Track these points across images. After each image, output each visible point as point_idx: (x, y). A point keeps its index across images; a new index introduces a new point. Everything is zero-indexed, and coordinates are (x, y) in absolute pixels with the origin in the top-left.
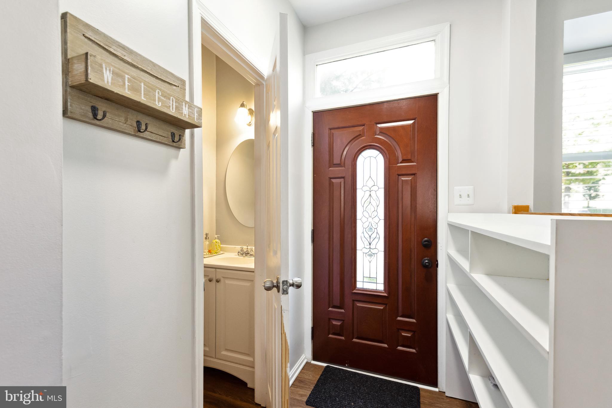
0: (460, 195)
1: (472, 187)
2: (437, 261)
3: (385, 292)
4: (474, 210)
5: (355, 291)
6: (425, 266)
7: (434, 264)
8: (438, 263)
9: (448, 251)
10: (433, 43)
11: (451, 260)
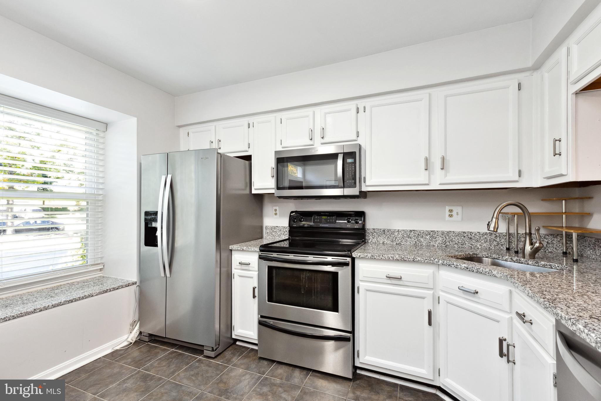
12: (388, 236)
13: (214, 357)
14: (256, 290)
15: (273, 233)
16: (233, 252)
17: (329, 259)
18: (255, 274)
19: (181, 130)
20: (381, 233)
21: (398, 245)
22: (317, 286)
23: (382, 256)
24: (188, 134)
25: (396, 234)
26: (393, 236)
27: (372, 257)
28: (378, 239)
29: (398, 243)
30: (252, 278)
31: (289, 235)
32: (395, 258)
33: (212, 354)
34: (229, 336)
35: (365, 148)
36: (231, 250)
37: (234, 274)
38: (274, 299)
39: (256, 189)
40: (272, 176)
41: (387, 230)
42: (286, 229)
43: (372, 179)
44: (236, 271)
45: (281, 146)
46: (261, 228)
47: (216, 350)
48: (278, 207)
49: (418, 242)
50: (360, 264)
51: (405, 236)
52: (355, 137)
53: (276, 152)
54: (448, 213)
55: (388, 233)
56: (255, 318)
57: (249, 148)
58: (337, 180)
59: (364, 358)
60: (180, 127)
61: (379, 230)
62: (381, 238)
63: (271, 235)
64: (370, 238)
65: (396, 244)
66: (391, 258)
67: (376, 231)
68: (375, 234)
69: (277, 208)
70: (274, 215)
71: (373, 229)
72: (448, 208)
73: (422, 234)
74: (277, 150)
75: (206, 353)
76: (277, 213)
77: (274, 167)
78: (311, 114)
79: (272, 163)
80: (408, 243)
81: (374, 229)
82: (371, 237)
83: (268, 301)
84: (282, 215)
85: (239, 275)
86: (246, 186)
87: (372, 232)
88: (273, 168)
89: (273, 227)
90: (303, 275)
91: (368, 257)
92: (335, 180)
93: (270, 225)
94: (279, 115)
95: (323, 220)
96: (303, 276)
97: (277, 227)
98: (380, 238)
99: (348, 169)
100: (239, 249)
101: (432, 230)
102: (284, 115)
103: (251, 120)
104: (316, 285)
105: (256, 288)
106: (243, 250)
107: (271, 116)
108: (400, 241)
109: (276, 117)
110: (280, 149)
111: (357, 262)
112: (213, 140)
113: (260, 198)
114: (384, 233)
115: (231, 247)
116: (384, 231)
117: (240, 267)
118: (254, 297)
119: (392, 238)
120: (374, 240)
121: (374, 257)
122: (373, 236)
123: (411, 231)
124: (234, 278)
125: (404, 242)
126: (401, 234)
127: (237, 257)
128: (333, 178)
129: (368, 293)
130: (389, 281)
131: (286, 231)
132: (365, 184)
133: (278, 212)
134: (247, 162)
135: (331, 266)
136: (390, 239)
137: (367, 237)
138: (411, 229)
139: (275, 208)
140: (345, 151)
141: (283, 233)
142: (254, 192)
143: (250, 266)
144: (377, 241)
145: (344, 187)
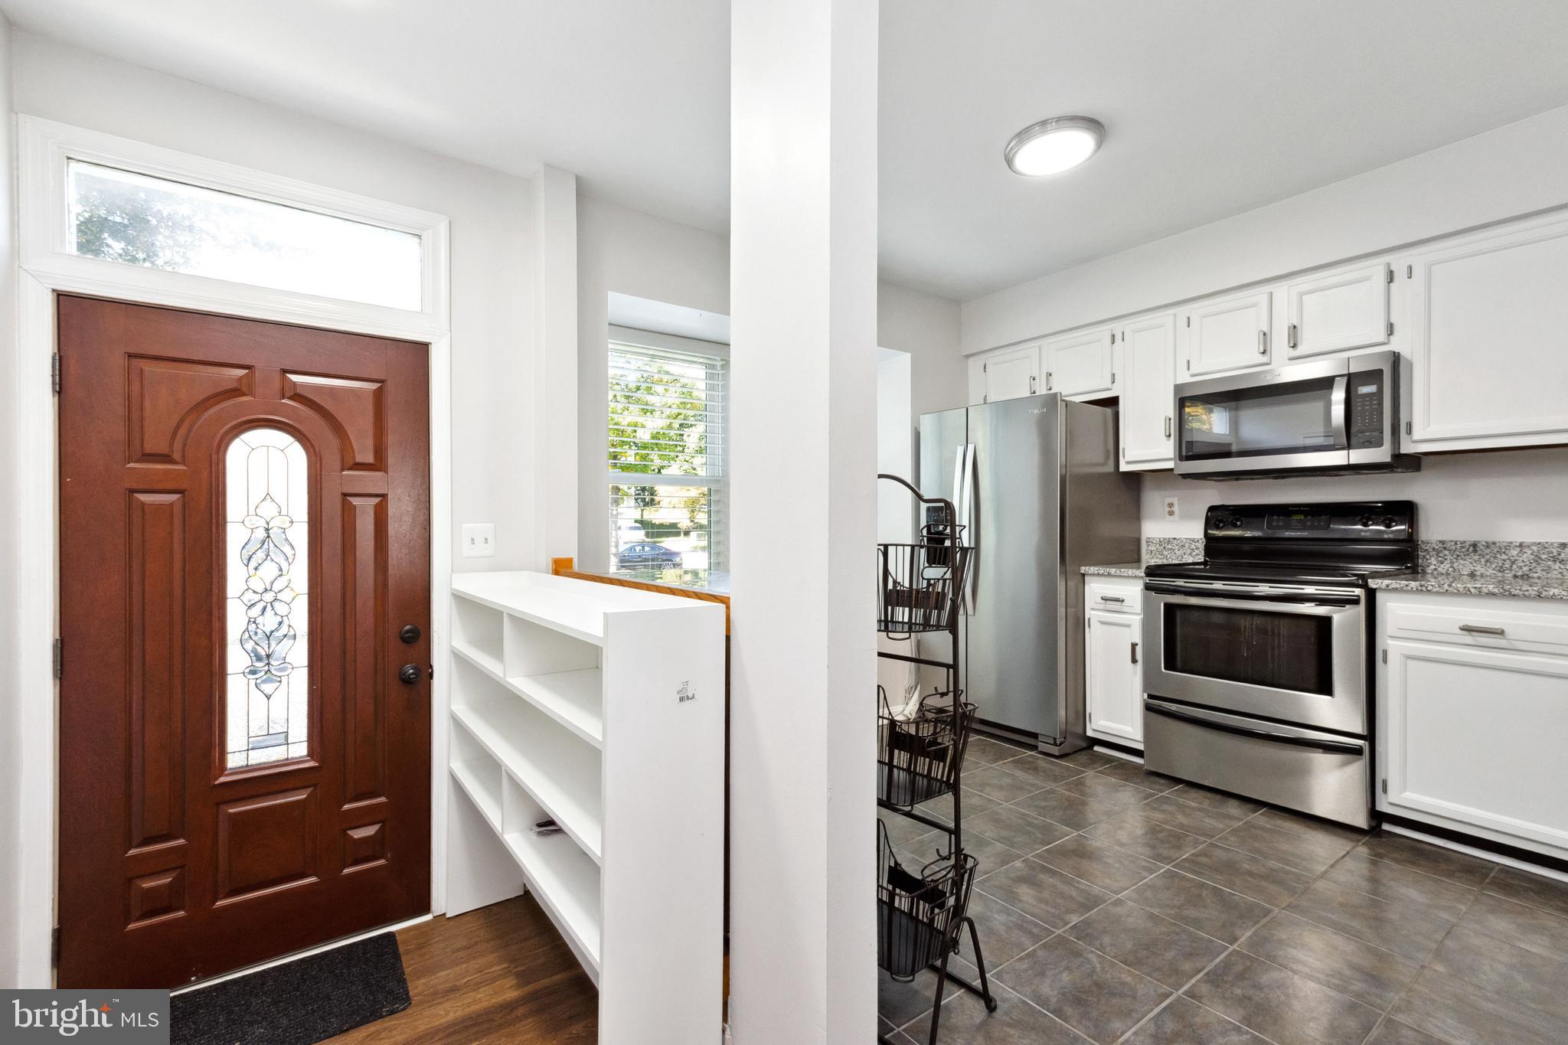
0: (473, 540)
1: (492, 524)
2: (431, 667)
3: (313, 759)
4: (496, 566)
5: (222, 779)
6: (407, 681)
7: (425, 673)
8: (432, 671)
9: (453, 644)
10: (416, 240)
11: (459, 659)
12: (1488, 557)
13: (1057, 754)
14: (1139, 650)
15: (1165, 553)
16: (1087, 578)
17: (1310, 590)
18: (1136, 620)
19: (971, 360)
20: (1463, 550)
21: (1518, 580)
22: (1279, 642)
23: (1450, 586)
24: (985, 368)
25: (1514, 552)
26: (1505, 557)
27: (1420, 588)
28: (1455, 565)
29: (1519, 574)
30: (1129, 626)
31: (1205, 556)
32: (1485, 590)
33: (1055, 750)
34: (1080, 731)
35: (1409, 358)
36: (1084, 575)
37: (1089, 619)
38: (1179, 664)
39: (1128, 463)
40: (1168, 434)
41: (1484, 543)
42: (1197, 544)
43: (1429, 425)
44: (1093, 613)
45: (1188, 373)
46: (1138, 541)
47: (1061, 744)
48: (1177, 498)
50: (1388, 604)
51: (1544, 557)
52: (1381, 337)
53: (1178, 388)
55: (1488, 551)
56: (1136, 698)
57: (1113, 382)
58: (1331, 434)
59: (1401, 794)
60: (968, 356)
61: (1459, 543)
62: (1466, 562)
63: (1160, 556)
64: (1429, 561)
65: (1515, 576)
66: (1472, 590)
67: (1448, 545)
68: (1446, 552)
69: (1175, 501)
70: (1167, 515)
71: (1440, 542)
74: (1178, 382)
75: (1042, 747)
76: (1173, 512)
77: (1172, 416)
78: (1264, 300)
79: (1169, 409)
81: (1442, 542)
82: (1433, 561)
83: (1165, 669)
84: (1186, 516)
85: (1099, 621)
86: (1107, 458)
87: (1437, 547)
88: (1170, 419)
89: (1165, 539)
90: (1246, 621)
91: (1409, 588)
92: (1326, 434)
93: (1156, 536)
94: (1183, 311)
95: (1294, 524)
96: (1244, 622)
97: (1175, 539)
98: (1462, 562)
99: (1359, 408)
100: (1101, 572)
102: (1195, 310)
103: (1117, 327)
104: (1276, 641)
105: (1137, 644)
106: (1109, 575)
107: (1165, 316)
108: (1526, 568)
109: (1175, 315)
110: (1185, 378)
111: (1380, 597)
112: (1035, 374)
113: (1134, 481)
114: (1475, 551)
115: (1083, 569)
116: (1475, 546)
117: (1102, 607)
118: (1134, 661)
119: (1501, 562)
120: (1445, 567)
121: (1426, 587)
122: (1440, 559)
124: (1089, 626)
126: (1530, 552)
127: (1097, 588)
128: (1320, 429)
129: (1410, 662)
130: (1468, 639)
131: (1197, 548)
132: (1408, 437)
133: (1176, 509)
134: (1109, 411)
135: (1313, 604)
136: (1494, 566)
137: (1420, 561)
139: (1168, 500)
140: (1351, 371)
141: (1189, 551)
142: (1124, 467)
143: (1124, 604)
144: (1451, 569)
145: (1349, 446)
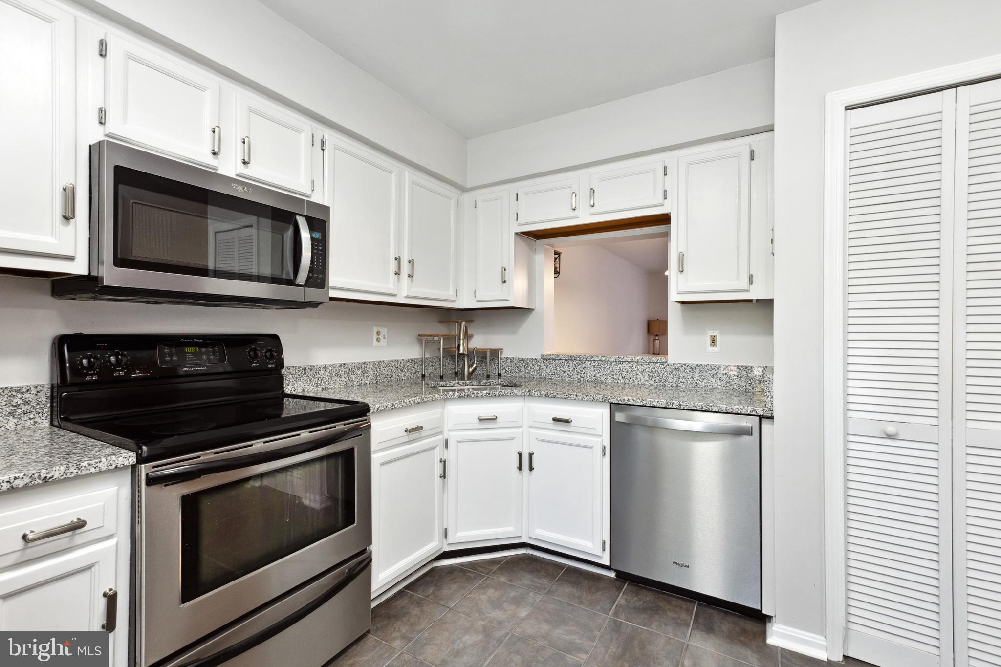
12: (311, 377)
20: (300, 373)
21: (324, 392)
25: (322, 372)
26: (318, 376)
27: (392, 407)
28: (295, 386)
29: (324, 387)
32: (416, 401)
41: (309, 367)
49: (348, 382)
51: (334, 374)
54: (375, 337)
55: (311, 373)
61: (297, 368)
65: (322, 389)
66: (412, 402)
67: (292, 370)
68: (291, 376)
72: (375, 330)
73: (353, 368)
80: (337, 385)
91: (387, 408)
95: (189, 357)
101: (363, 361)
108: (327, 383)
114: (305, 373)
116: (305, 369)
119: (316, 380)
120: (289, 389)
121: (395, 405)
122: (288, 382)
123: (341, 365)
125: (332, 384)
126: (328, 371)
130: (406, 439)
136: (313, 383)
138: (342, 362)
144: (293, 389)
